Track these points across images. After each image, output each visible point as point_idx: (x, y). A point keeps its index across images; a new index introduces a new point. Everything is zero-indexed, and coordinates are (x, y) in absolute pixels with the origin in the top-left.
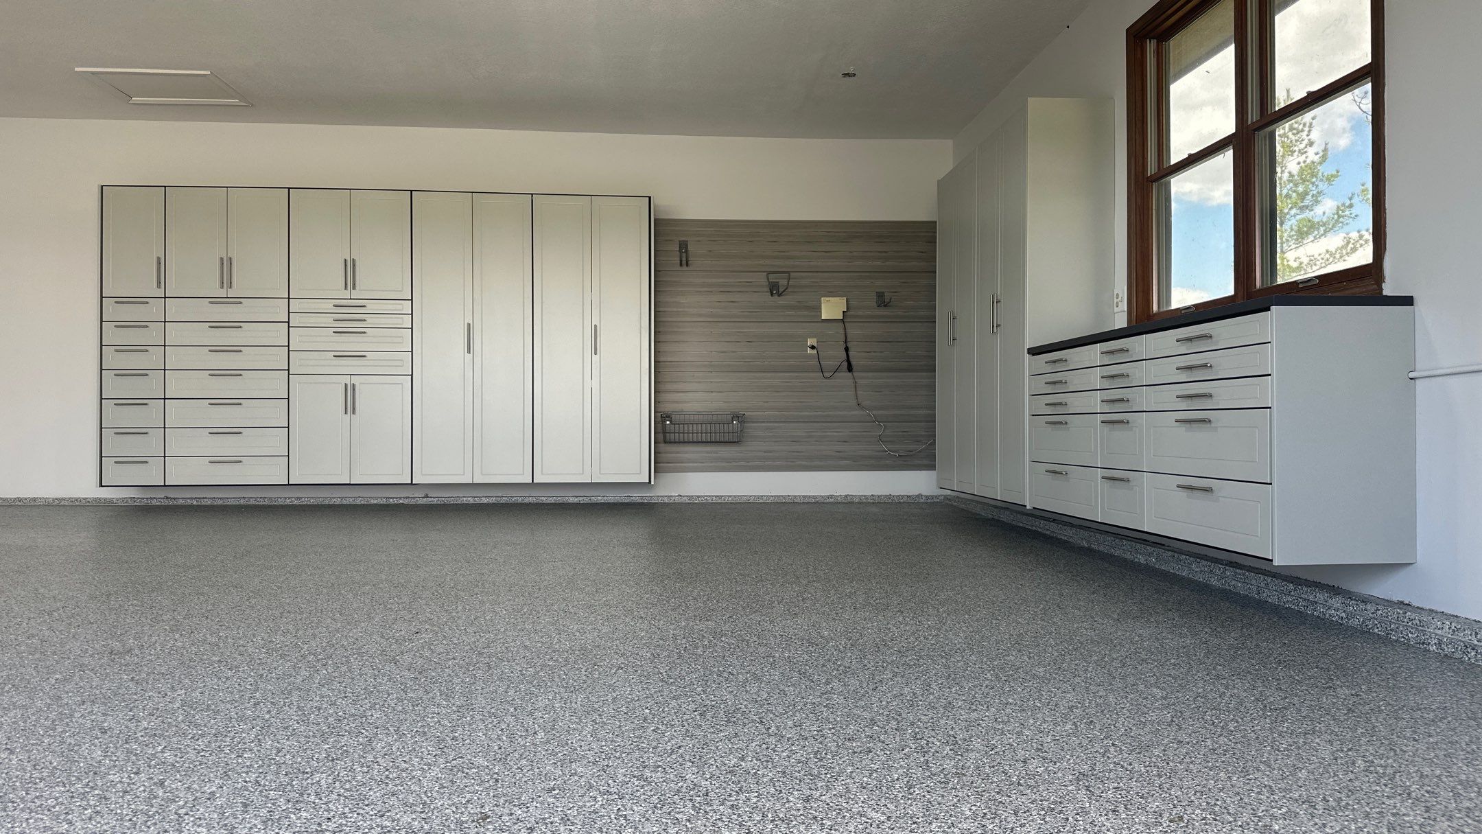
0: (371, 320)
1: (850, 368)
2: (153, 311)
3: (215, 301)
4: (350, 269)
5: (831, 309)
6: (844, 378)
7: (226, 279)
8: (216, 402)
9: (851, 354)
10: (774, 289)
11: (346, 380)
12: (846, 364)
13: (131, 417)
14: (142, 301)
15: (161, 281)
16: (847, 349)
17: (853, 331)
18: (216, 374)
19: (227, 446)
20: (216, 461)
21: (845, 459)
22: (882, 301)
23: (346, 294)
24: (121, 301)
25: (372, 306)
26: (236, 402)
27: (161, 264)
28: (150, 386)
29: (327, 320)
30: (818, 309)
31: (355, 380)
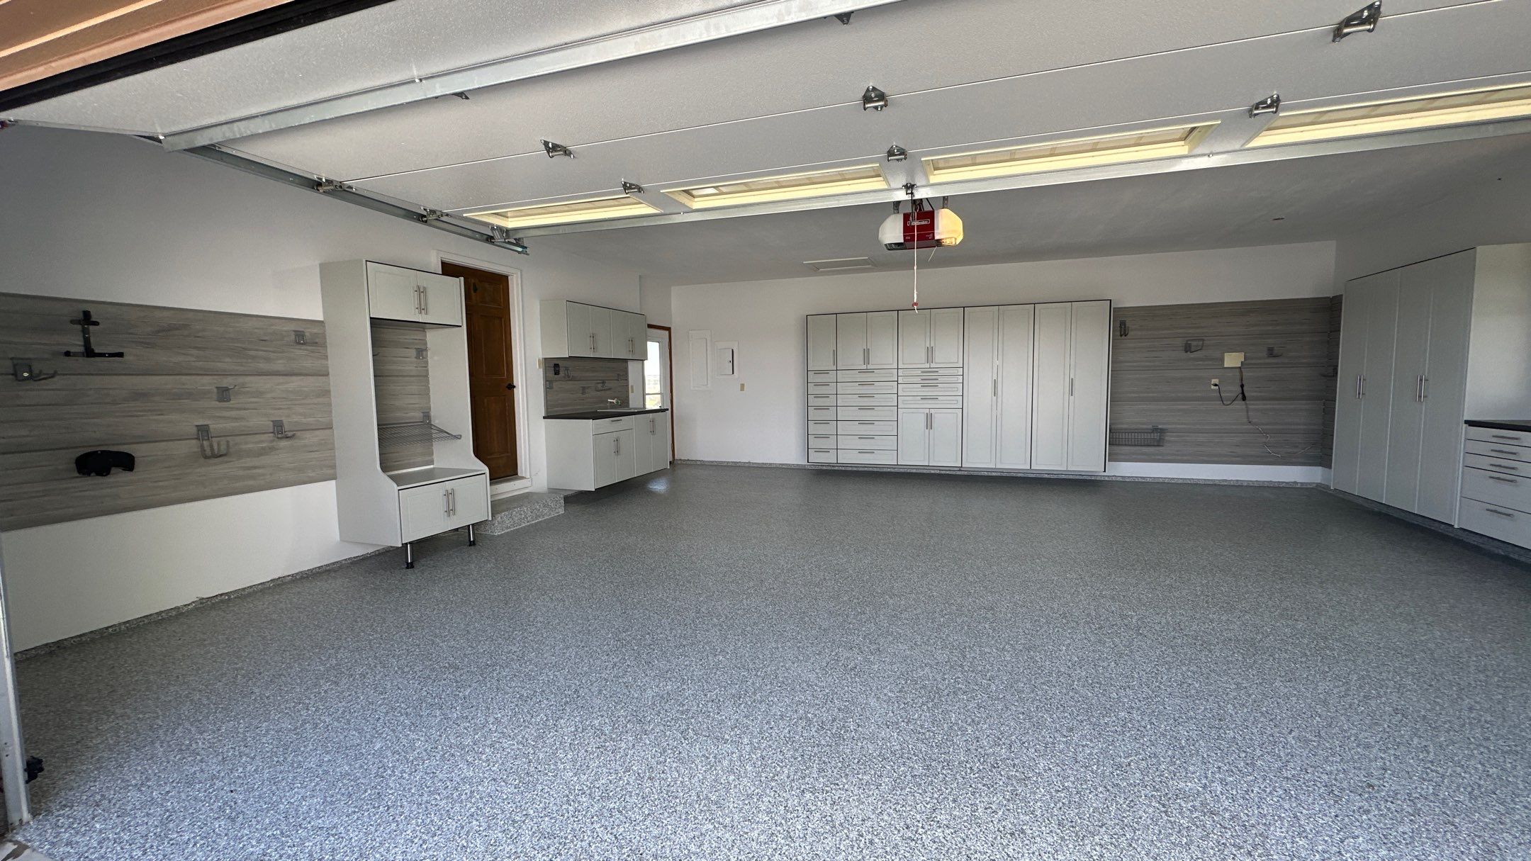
0: (941, 379)
1: (1244, 398)
2: (831, 377)
3: (861, 371)
4: (930, 352)
5: (1232, 360)
6: (1239, 405)
7: (866, 360)
8: (862, 422)
9: (1245, 388)
10: (1188, 348)
11: (927, 411)
12: (1241, 396)
13: (821, 429)
14: (826, 372)
15: (836, 363)
16: (1242, 386)
17: (1246, 374)
18: (862, 408)
19: (866, 445)
20: (862, 452)
21: (1238, 457)
22: (1271, 353)
23: (928, 366)
24: (818, 372)
25: (941, 372)
26: (871, 423)
27: (835, 353)
28: (830, 415)
29: (918, 380)
30: (1222, 360)
31: (932, 411)
